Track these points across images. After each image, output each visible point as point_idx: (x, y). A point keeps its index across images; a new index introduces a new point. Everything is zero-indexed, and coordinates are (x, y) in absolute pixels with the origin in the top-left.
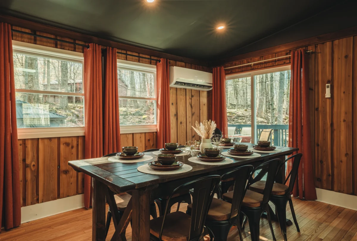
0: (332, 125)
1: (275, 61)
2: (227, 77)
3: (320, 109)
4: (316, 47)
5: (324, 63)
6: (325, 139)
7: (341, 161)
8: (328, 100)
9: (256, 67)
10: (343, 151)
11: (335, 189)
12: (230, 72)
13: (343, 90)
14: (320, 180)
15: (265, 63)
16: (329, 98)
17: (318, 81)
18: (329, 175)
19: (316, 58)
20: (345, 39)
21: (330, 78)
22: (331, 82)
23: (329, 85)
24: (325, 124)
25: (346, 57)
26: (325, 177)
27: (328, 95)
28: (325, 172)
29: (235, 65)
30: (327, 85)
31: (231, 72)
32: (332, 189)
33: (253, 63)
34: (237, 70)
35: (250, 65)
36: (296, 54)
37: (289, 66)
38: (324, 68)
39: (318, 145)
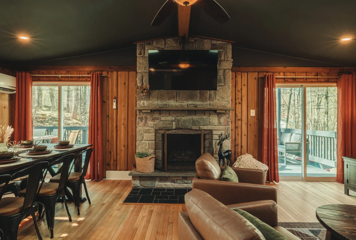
0: (117, 127)
1: (79, 77)
2: (34, 83)
3: (110, 116)
4: (108, 73)
5: (112, 85)
6: (112, 137)
7: (121, 150)
8: (114, 110)
9: (64, 79)
10: (123, 144)
11: (118, 169)
12: (37, 79)
13: (123, 104)
14: (109, 165)
15: (71, 77)
16: (115, 109)
17: (109, 97)
18: (115, 161)
19: (108, 80)
20: (124, 72)
21: (116, 96)
22: (116, 98)
23: (115, 100)
24: (112, 126)
25: (125, 83)
26: (112, 163)
27: (114, 107)
28: (112, 159)
29: (43, 74)
30: (114, 100)
31: (39, 79)
32: (116, 170)
33: (60, 76)
34: (44, 79)
35: (58, 77)
36: (94, 76)
37: (90, 83)
38: (112, 88)
39: (108, 141)
